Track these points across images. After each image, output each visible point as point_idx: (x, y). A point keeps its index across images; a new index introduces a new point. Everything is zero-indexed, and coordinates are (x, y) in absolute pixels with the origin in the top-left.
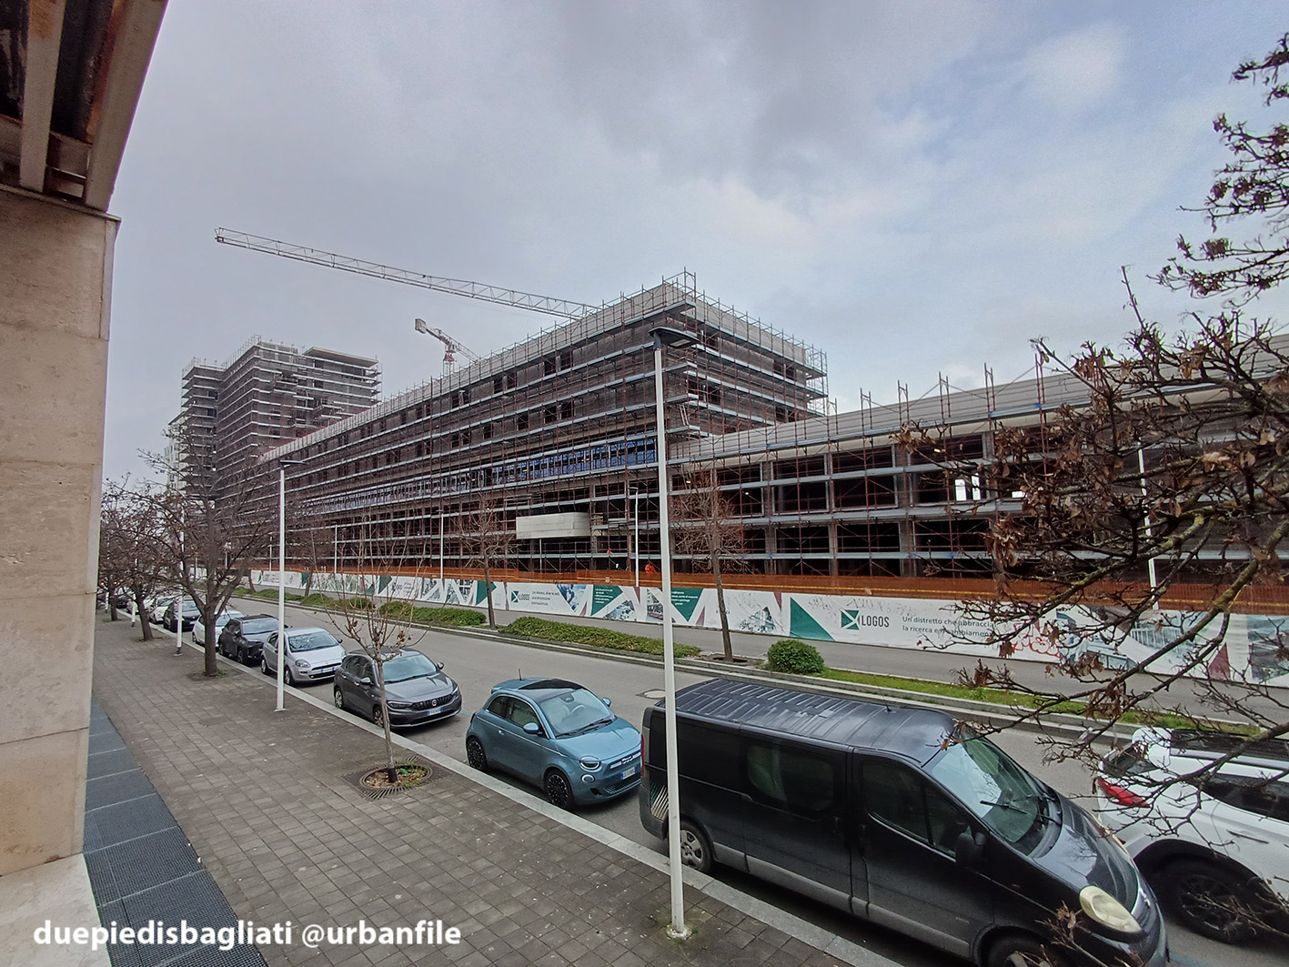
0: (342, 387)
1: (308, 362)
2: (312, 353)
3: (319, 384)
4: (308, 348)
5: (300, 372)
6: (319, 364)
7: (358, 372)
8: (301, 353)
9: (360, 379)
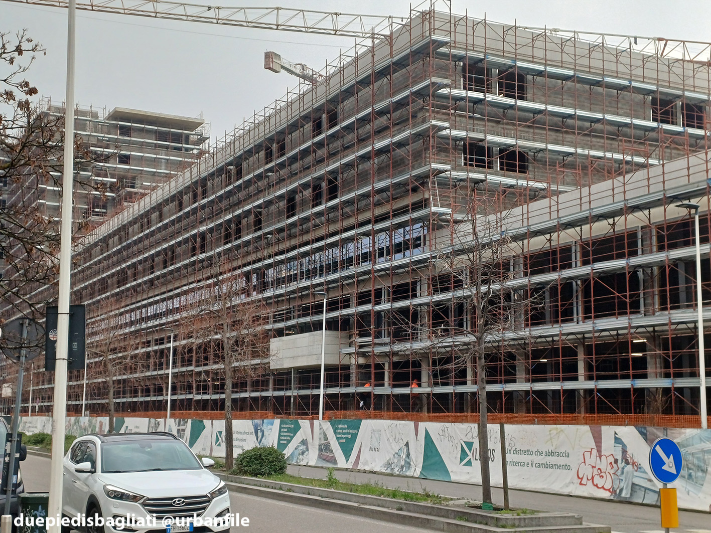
0: (155, 162)
1: (111, 129)
2: (117, 116)
3: (125, 159)
4: (111, 109)
5: (100, 143)
6: (125, 131)
7: (177, 138)
8: (102, 117)
9: (179, 149)
